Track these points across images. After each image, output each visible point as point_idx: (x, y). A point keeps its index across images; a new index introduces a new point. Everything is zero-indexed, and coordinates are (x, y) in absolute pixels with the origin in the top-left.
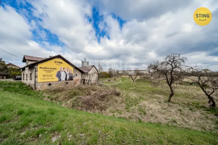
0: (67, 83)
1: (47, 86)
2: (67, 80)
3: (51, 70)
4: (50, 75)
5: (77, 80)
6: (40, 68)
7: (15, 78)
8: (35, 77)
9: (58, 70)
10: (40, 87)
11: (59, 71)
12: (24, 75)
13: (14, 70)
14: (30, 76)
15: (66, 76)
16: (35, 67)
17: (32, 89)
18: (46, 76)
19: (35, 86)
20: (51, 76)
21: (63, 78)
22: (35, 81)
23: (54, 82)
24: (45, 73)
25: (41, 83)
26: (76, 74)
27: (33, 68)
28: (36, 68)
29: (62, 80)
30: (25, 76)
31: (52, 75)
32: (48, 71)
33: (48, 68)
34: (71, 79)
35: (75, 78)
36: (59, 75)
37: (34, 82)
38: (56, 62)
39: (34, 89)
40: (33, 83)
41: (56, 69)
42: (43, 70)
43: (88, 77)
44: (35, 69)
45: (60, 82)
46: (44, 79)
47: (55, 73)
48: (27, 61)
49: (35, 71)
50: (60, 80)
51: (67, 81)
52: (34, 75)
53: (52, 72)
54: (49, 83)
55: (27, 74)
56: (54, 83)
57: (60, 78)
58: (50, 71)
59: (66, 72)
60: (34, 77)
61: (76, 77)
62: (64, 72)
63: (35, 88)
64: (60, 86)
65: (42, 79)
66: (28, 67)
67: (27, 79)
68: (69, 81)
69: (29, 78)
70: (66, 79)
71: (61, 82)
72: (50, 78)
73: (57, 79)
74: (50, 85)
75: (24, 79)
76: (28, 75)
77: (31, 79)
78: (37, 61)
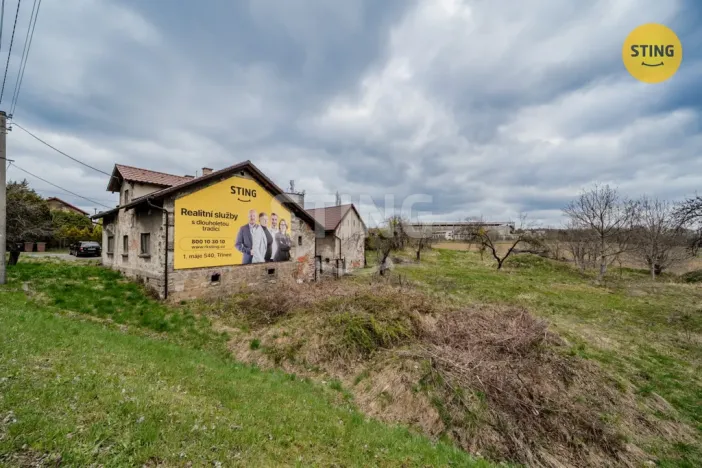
0: (271, 271)
1: (205, 284)
2: (272, 261)
3: (220, 220)
4: (216, 242)
5: (303, 260)
6: (184, 212)
7: (78, 249)
8: (167, 249)
9: (243, 221)
10: (182, 287)
11: (244, 224)
12: (111, 238)
13: (67, 219)
14: (140, 246)
15: (269, 245)
16: (165, 207)
17: (157, 297)
18: (204, 244)
19: (166, 286)
20: (219, 244)
21: (259, 254)
22: (166, 264)
23: (231, 269)
24: (199, 232)
25: (187, 272)
26: (300, 238)
27: (159, 212)
28: (167, 213)
29: (254, 260)
30: (119, 243)
31: (223, 242)
32: (211, 226)
33: (211, 215)
34: (284, 255)
35: (296, 253)
36: (245, 242)
37: (163, 269)
38: (237, 190)
39: (162, 296)
40: (156, 273)
41: (235, 217)
42: (193, 223)
43: (333, 249)
44: (164, 216)
45: (247, 267)
46: (197, 257)
47: (230, 233)
48: (127, 186)
49: (167, 225)
50: (249, 261)
51: (270, 265)
52: (163, 241)
53: (222, 228)
54: (211, 274)
55: (126, 237)
56: (228, 271)
57: (249, 253)
58: (217, 224)
59: (269, 229)
60: (163, 246)
61: (298, 248)
62: (260, 229)
63: (166, 293)
64: (251, 284)
65: (191, 256)
66: (131, 211)
67: (125, 257)
68: (279, 264)
69: (134, 252)
70: (268, 258)
71: (251, 267)
72: (215, 251)
73: (238, 257)
74: (215, 278)
75: (111, 255)
76: (130, 238)
77: (148, 258)
78: (166, 186)
